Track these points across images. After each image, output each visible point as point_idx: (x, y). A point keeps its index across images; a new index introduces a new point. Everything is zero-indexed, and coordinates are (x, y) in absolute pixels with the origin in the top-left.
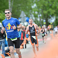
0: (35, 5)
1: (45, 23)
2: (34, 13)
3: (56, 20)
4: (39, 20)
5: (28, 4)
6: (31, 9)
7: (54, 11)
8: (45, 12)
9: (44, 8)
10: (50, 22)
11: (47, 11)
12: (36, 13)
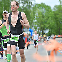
0: (36, 21)
1: (41, 33)
2: (35, 26)
3: (49, 31)
5: (31, 19)
8: (42, 26)
11: (44, 25)
12: (36, 26)
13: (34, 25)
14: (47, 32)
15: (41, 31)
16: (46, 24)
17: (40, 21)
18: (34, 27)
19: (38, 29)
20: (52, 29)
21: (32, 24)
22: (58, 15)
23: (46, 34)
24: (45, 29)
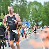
0: (31, 15)
1: (36, 25)
3: (42, 23)
4: (33, 23)
5: (27, 14)
6: (29, 17)
7: (41, 18)
9: (36, 17)
10: (39, 24)
11: (38, 18)
12: (31, 19)
13: (30, 19)
14: (40, 23)
15: (36, 23)
16: (39, 17)
17: (34, 15)
18: (30, 20)
19: (33, 21)
20: (45, 21)
21: (28, 18)
22: (48, 9)
23: (40, 25)
24: (39, 21)
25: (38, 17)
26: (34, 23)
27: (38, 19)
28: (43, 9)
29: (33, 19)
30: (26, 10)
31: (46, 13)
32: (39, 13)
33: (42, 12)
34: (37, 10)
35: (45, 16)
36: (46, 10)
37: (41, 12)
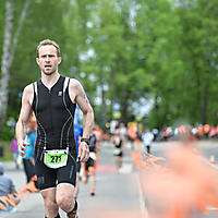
4: (98, 101)
7: (152, 78)
9: (121, 64)
25: (133, 70)
26: (108, 102)
27: (134, 81)
28: (166, 23)
29: (100, 75)
30: (66, 19)
31: (184, 51)
32: (141, 43)
33: (163, 41)
34: (132, 24)
35: (176, 68)
36: (187, 29)
37: (155, 39)
